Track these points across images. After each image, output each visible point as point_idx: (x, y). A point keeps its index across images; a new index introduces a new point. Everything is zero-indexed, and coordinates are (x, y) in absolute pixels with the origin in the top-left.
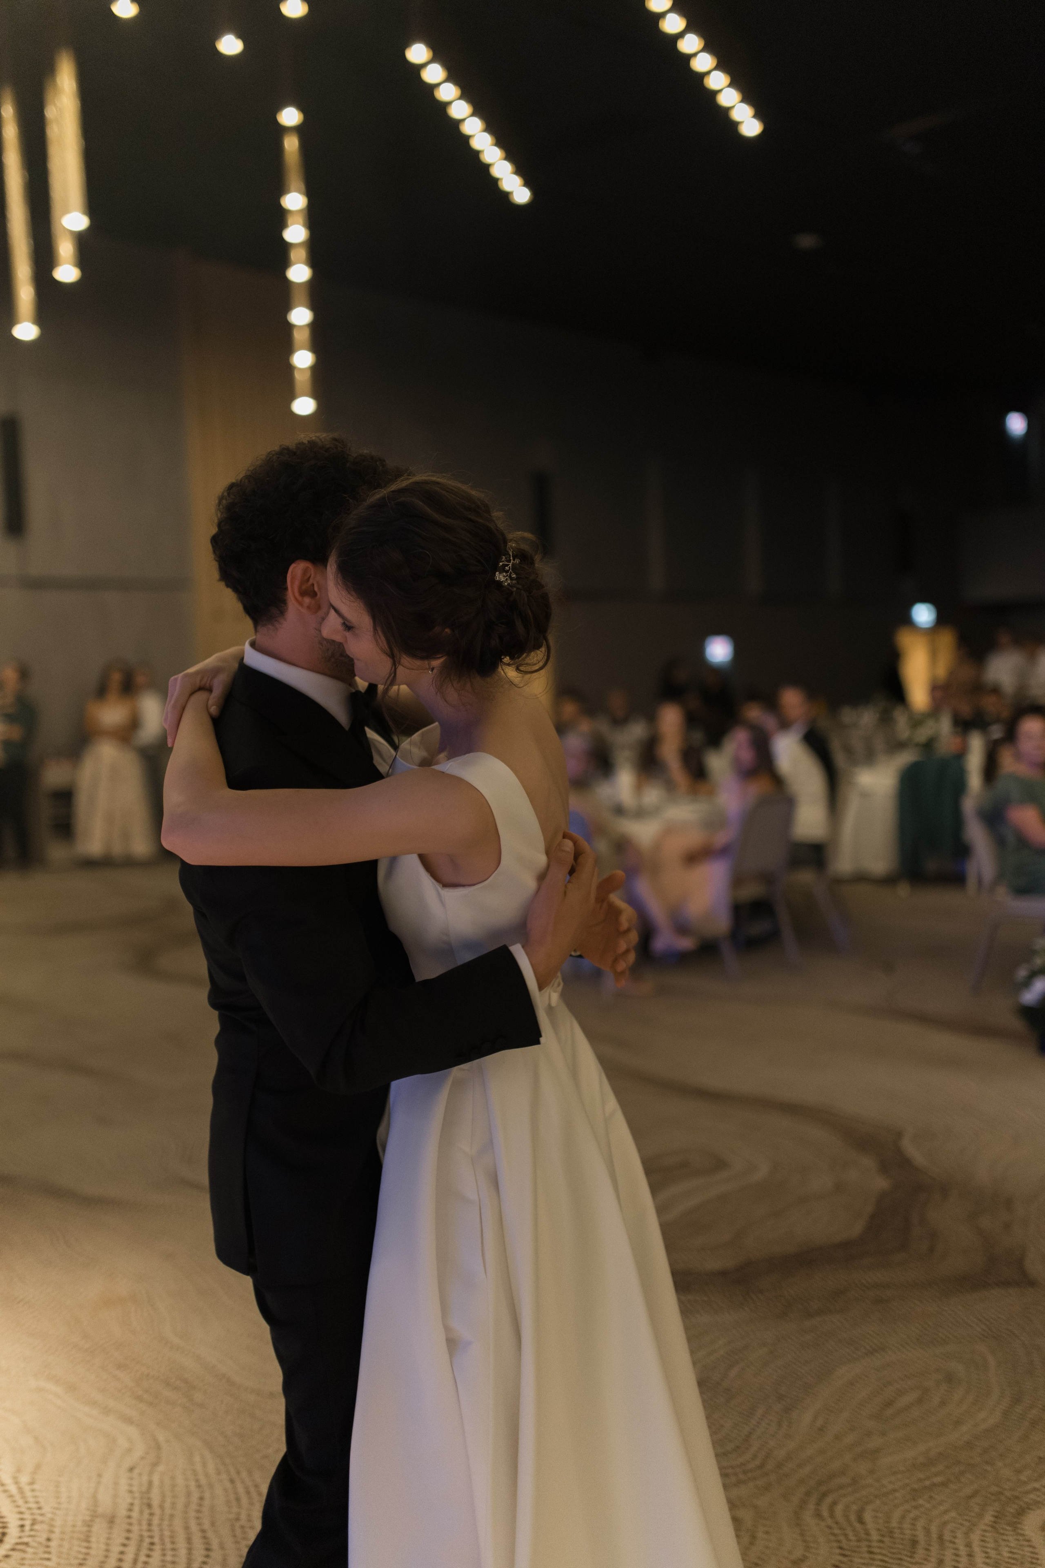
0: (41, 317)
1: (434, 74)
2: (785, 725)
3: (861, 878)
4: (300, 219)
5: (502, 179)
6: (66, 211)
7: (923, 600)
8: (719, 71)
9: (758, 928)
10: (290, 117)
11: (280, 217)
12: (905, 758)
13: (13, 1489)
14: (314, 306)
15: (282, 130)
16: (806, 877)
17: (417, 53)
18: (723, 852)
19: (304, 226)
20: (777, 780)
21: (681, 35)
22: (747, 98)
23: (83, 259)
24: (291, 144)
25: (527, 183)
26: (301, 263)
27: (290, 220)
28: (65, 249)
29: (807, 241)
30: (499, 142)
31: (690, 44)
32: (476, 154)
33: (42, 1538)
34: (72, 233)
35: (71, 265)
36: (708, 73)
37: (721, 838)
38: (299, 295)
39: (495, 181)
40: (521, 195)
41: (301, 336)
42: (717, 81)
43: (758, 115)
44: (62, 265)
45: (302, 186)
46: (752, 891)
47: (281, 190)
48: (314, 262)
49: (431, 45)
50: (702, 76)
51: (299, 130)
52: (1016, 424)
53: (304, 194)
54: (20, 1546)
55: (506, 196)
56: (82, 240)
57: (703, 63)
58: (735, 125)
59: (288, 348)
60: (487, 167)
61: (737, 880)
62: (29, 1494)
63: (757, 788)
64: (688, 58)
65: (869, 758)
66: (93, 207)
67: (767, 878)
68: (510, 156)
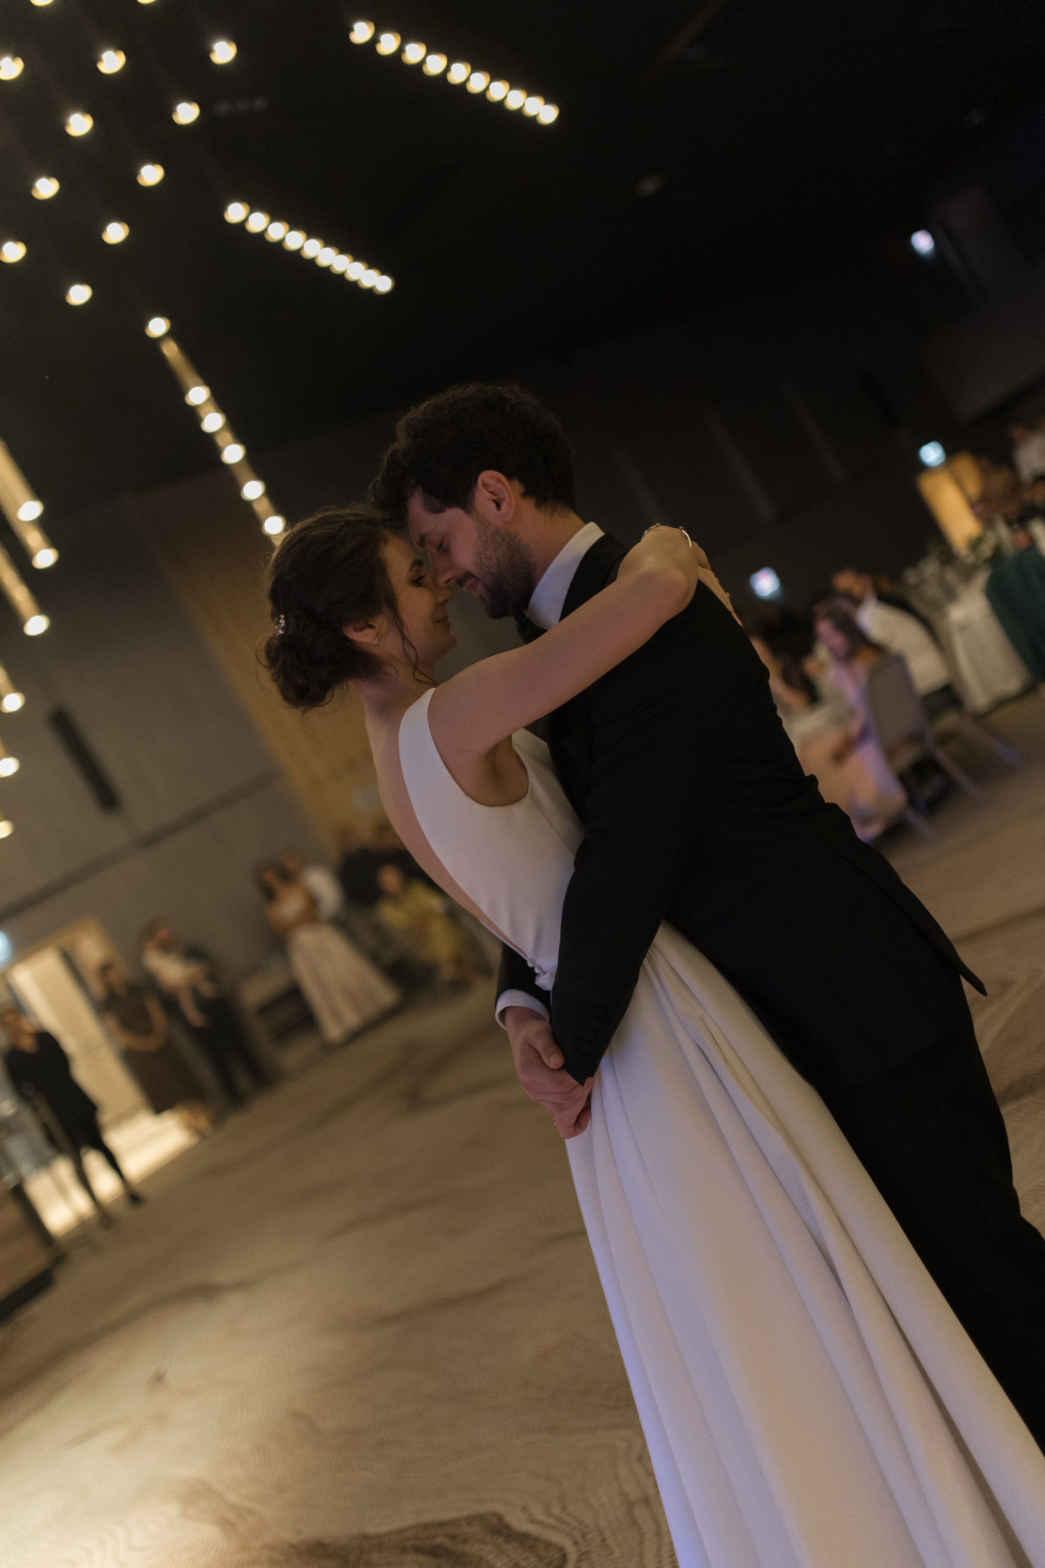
0: (43, 607)
1: (258, 222)
2: (858, 602)
3: (1001, 703)
4: (211, 407)
5: (360, 280)
6: (18, 507)
7: (926, 442)
8: (495, 81)
9: (929, 790)
10: (158, 327)
11: (193, 415)
12: (981, 579)
13: (551, 1521)
14: (260, 474)
15: (157, 342)
16: (949, 721)
17: (235, 212)
18: (864, 735)
19: (217, 411)
20: (878, 648)
21: (447, 69)
22: (531, 92)
23: (53, 539)
24: (170, 350)
25: (384, 271)
26: (230, 444)
27: (202, 414)
28: (33, 539)
29: (649, 186)
30: (343, 249)
31: (459, 73)
32: (327, 270)
33: (598, 1541)
34: (33, 522)
35: (46, 548)
36: (487, 88)
37: (855, 727)
38: (245, 471)
39: (355, 285)
40: (383, 284)
41: (263, 507)
42: (498, 91)
43: (548, 100)
44: (37, 554)
45: (200, 380)
46: (907, 757)
47: (181, 392)
48: (240, 437)
49: (242, 199)
50: (483, 94)
51: (171, 334)
52: (923, 242)
53: (203, 385)
54: (583, 1556)
55: (371, 292)
56: (43, 523)
57: (478, 82)
58: (533, 120)
59: (257, 523)
60: (341, 277)
61: (889, 753)
62: (567, 1519)
63: (862, 665)
64: (463, 86)
65: (951, 595)
66: (38, 490)
67: (916, 738)
68: (357, 257)
